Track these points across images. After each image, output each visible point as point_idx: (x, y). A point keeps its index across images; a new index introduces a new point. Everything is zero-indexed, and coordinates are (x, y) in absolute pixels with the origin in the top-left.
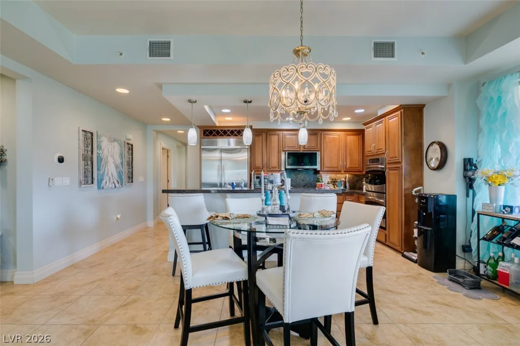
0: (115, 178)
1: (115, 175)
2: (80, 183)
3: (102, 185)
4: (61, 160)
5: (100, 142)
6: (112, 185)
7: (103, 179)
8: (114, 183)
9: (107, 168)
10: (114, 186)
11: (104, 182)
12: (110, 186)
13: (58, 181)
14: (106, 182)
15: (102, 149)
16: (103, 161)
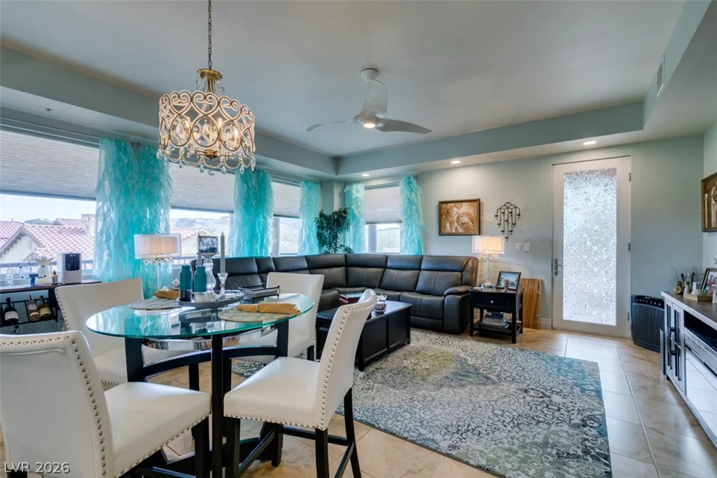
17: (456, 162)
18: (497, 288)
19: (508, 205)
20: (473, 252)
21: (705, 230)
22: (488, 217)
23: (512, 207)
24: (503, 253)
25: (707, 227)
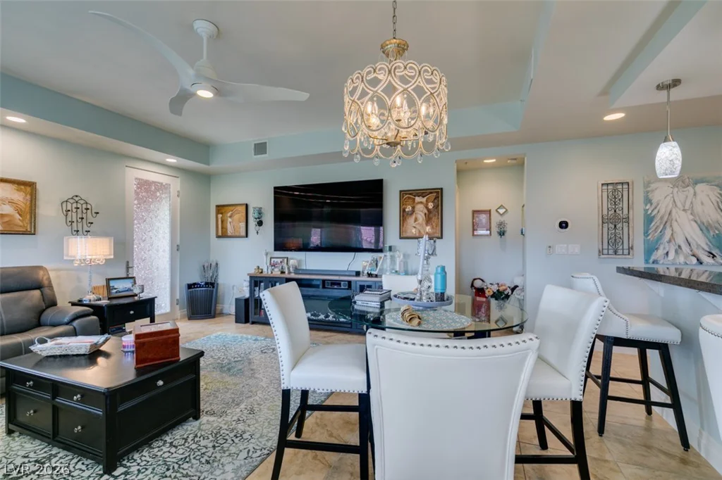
0: (698, 246)
1: (700, 240)
2: (601, 252)
3: (653, 258)
4: (564, 225)
5: (648, 192)
6: (686, 257)
7: (657, 249)
8: (693, 255)
9: (668, 233)
10: (694, 261)
11: (660, 252)
12: (681, 259)
13: (560, 248)
14: (667, 253)
15: (654, 201)
16: (657, 220)
17: (16, 119)
18: (109, 299)
19: (77, 199)
20: (65, 258)
21: (218, 237)
22: (49, 210)
23: (82, 202)
24: (112, 257)
25: (220, 234)
